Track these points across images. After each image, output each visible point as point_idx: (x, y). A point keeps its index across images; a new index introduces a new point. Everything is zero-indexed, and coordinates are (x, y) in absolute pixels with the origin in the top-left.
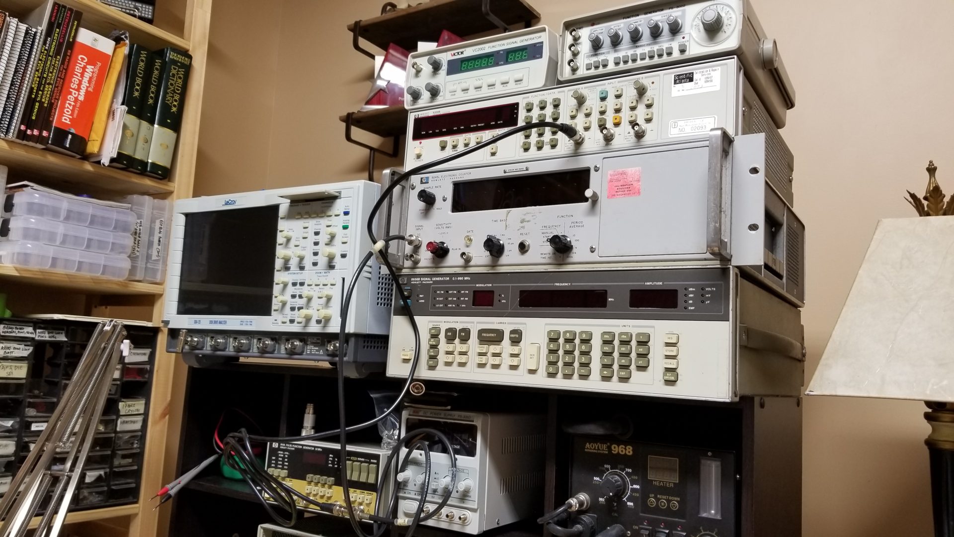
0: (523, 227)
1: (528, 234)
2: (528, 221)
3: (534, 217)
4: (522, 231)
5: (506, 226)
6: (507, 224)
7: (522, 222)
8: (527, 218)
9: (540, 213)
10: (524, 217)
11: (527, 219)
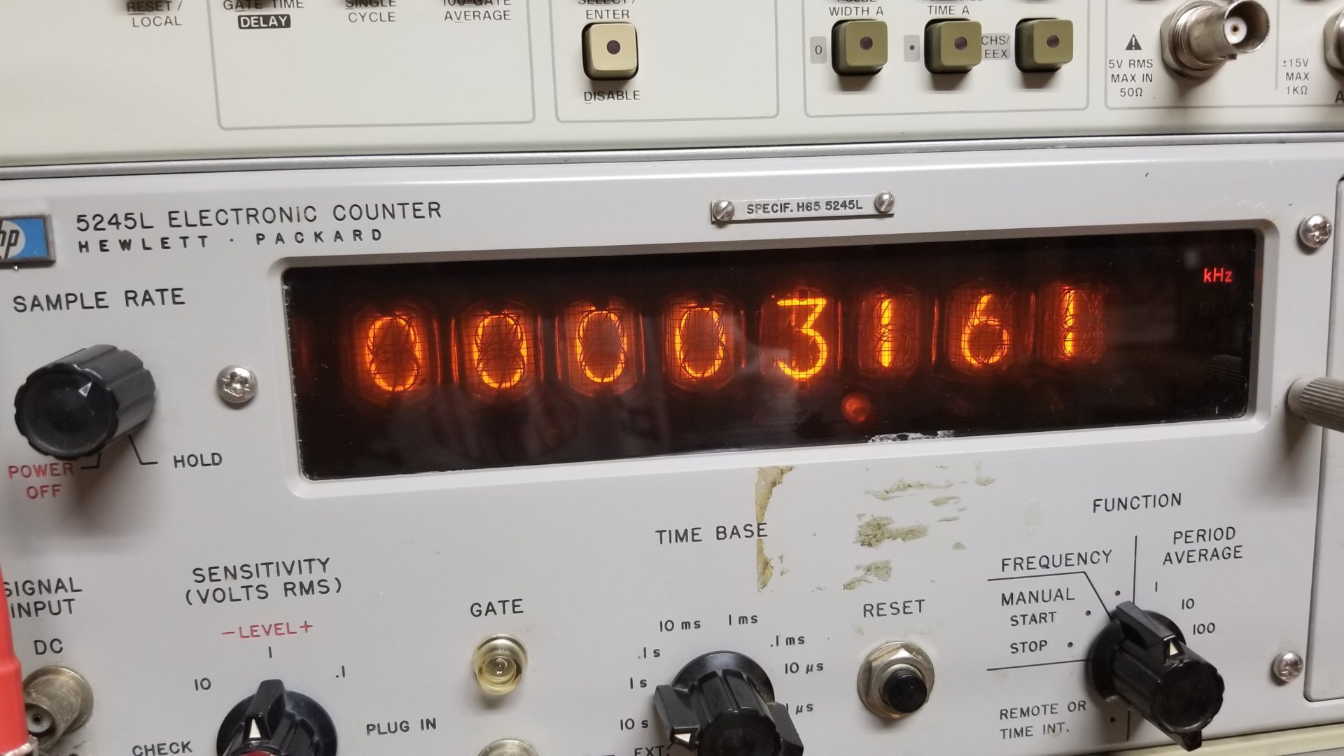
0: (881, 570)
1: (914, 607)
2: (911, 534)
3: (948, 510)
4: (875, 591)
5: (766, 565)
6: (768, 553)
7: (874, 534)
8: (901, 514)
9: (984, 483)
10: (878, 510)
11: (900, 523)
